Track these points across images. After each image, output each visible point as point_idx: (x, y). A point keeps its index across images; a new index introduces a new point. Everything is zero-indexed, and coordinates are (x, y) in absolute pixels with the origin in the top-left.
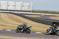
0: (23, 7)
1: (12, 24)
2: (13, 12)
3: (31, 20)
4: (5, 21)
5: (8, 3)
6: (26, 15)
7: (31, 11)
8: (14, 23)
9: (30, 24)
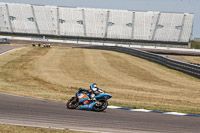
0: (159, 30)
1: (123, 87)
2: (127, 46)
3: (188, 73)
4: (100, 77)
5: (108, 16)
6: (170, 57)
7: (186, 44)
8: (130, 84)
9: (184, 87)
